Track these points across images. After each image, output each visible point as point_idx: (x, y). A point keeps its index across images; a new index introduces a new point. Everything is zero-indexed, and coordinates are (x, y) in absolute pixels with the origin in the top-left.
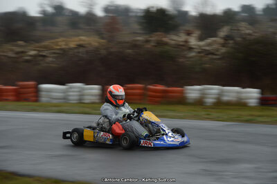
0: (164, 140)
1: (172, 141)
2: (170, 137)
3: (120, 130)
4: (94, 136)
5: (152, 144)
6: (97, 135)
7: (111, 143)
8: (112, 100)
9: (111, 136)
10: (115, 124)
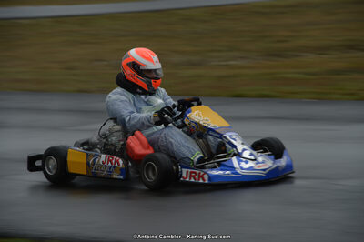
0: (232, 168)
1: (251, 168)
2: (247, 160)
3: (144, 147)
4: (88, 164)
5: (206, 177)
6: (94, 160)
7: (121, 177)
8: (140, 81)
9: (121, 162)
10: (133, 135)
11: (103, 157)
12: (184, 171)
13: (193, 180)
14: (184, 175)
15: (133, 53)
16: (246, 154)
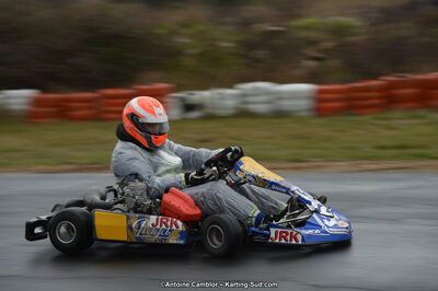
1: (336, 226)
2: (328, 218)
5: (299, 237)
6: (139, 224)
7: (182, 242)
8: (139, 136)
9: (180, 223)
10: (167, 191)
11: (153, 219)
12: (273, 231)
13: (283, 241)
14: (273, 235)
15: (134, 104)
16: (323, 210)
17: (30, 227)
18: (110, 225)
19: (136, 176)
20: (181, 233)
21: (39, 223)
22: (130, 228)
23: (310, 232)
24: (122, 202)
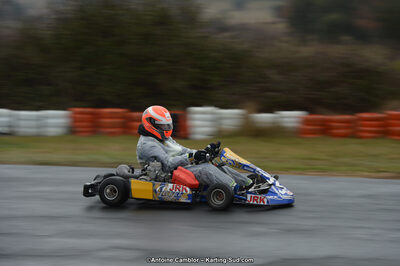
0: (276, 194)
3: (193, 178)
5: (265, 200)
6: (161, 189)
7: (189, 201)
8: (156, 132)
9: (188, 189)
10: (176, 169)
11: (170, 186)
12: (249, 196)
13: (255, 203)
14: (249, 199)
15: (151, 111)
16: (277, 184)
17: (86, 188)
18: (141, 188)
19: (156, 158)
20: (189, 195)
21: (92, 186)
22: (155, 191)
23: (271, 197)
24: (145, 175)
